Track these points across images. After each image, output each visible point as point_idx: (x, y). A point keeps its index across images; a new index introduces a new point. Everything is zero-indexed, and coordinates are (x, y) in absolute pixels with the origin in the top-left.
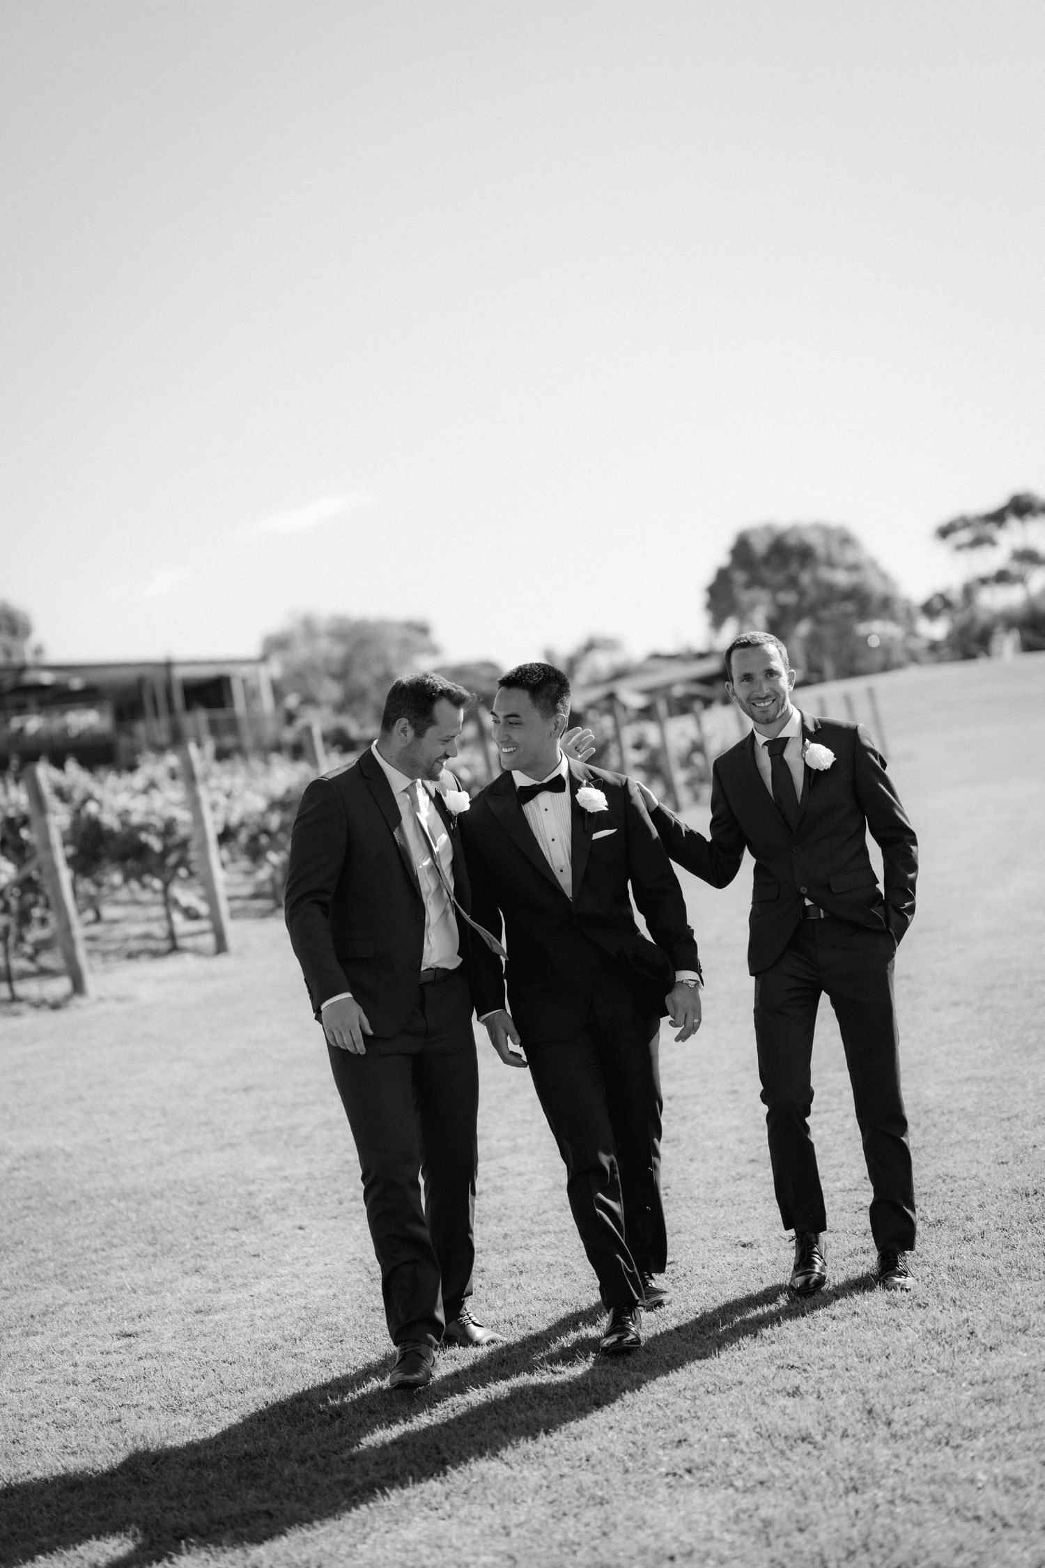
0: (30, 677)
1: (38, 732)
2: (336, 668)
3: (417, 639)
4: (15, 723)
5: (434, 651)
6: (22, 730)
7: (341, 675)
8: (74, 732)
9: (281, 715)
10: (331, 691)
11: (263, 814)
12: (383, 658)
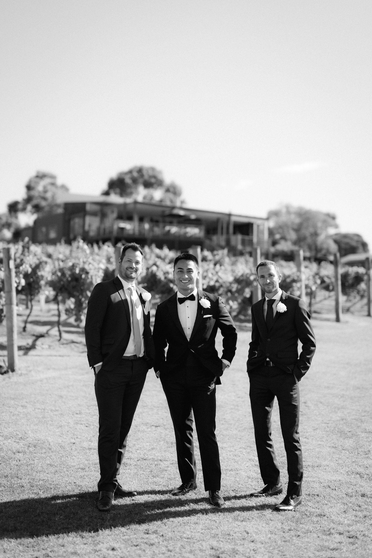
0: (176, 211)
1: (175, 233)
2: (295, 227)
3: (330, 220)
4: (167, 228)
5: (336, 227)
6: (169, 231)
7: (297, 230)
8: (189, 235)
9: (270, 241)
10: (293, 236)
11: (231, 283)
12: (315, 226)
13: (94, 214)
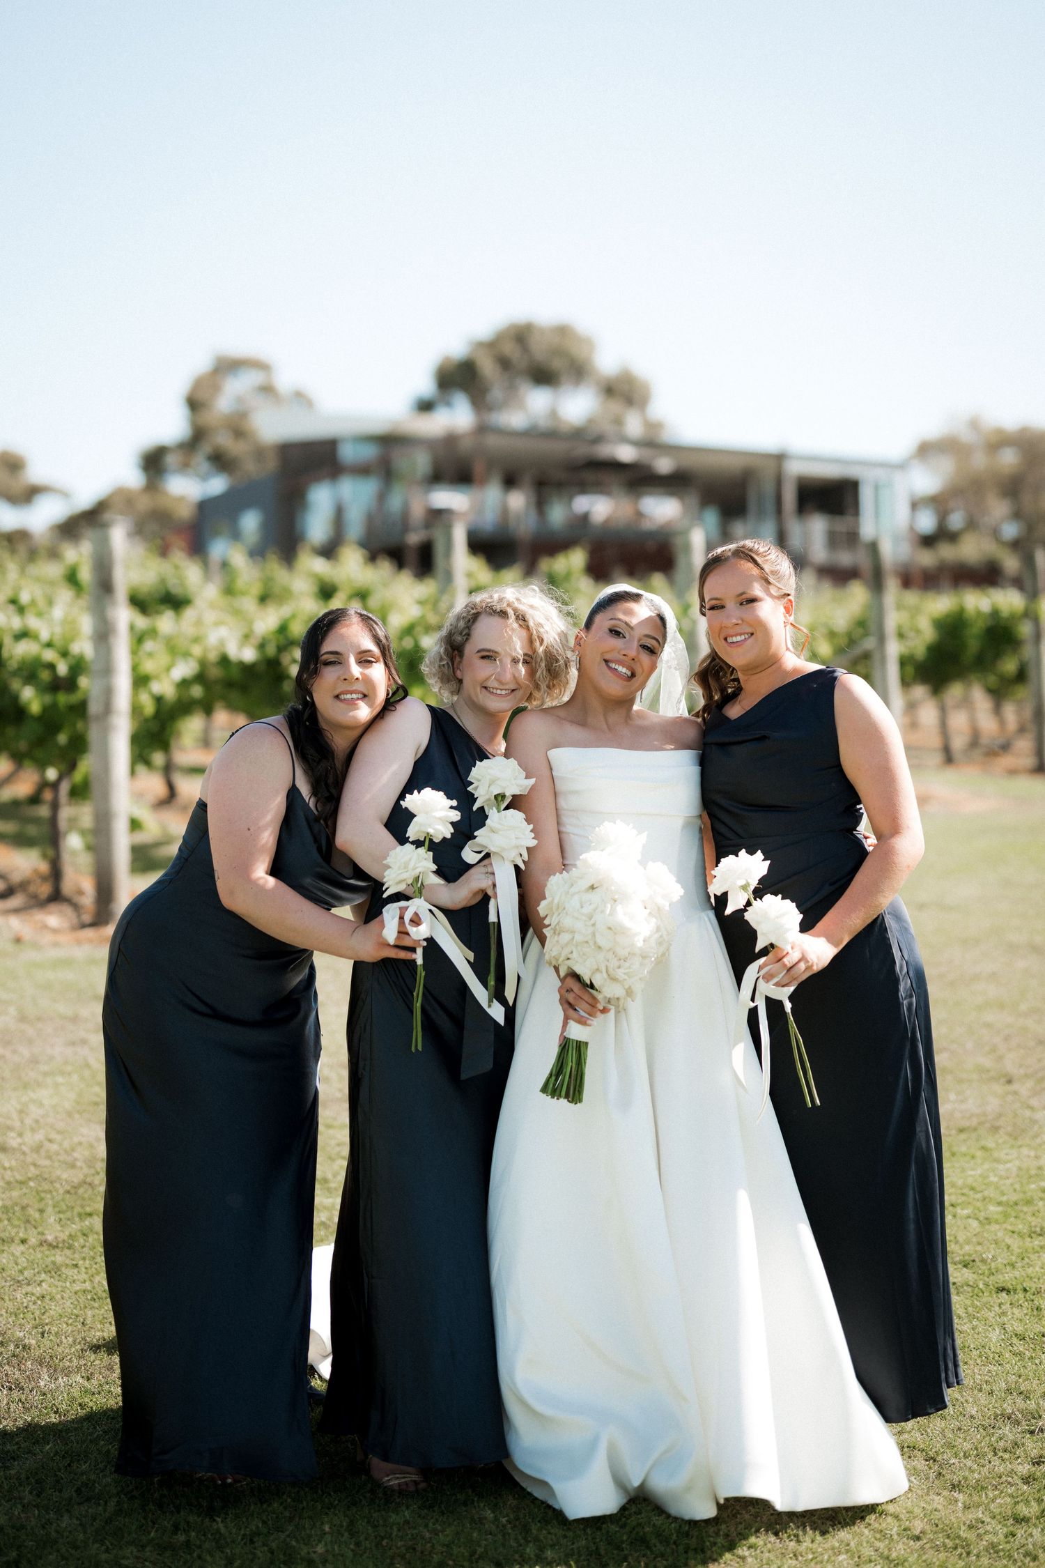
0: (606, 452)
6: (586, 514)
8: (649, 524)
13: (362, 470)
